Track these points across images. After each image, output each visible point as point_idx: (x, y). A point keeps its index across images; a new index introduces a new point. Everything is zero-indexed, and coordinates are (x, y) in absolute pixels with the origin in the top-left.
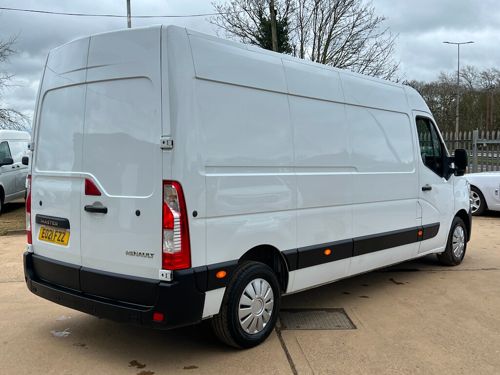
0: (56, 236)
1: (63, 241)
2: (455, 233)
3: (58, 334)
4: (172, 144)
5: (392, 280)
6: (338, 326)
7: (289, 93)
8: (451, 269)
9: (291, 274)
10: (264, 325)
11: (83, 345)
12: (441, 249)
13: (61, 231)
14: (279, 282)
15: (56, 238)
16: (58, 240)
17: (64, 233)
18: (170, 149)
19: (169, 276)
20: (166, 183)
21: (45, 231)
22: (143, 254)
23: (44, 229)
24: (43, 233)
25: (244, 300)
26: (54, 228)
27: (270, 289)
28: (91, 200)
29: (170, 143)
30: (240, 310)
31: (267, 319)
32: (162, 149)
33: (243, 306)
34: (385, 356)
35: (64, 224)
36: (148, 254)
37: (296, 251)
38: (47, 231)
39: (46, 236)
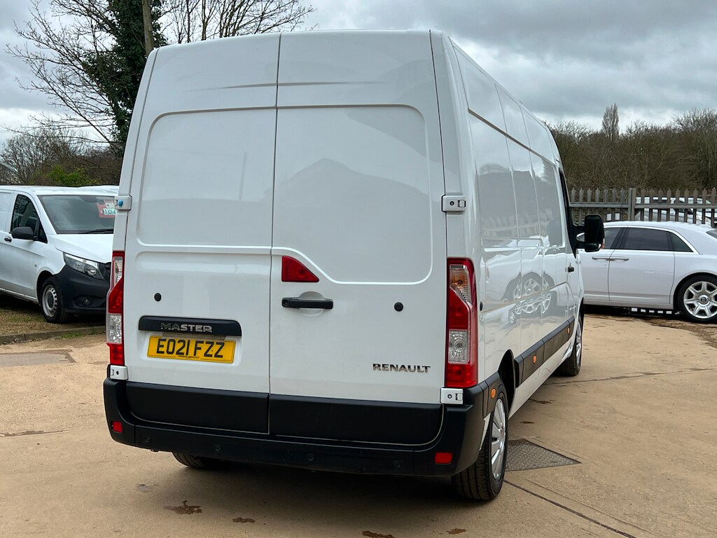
0: (197, 348)
1: (222, 356)
4: (465, 206)
9: (516, 391)
10: (501, 465)
12: (569, 353)
13: (210, 341)
14: (508, 402)
15: (201, 353)
16: (206, 355)
17: (223, 345)
19: (460, 397)
22: (409, 367)
24: (159, 346)
26: (191, 336)
27: (504, 412)
28: (296, 290)
29: (462, 204)
30: (492, 444)
32: (446, 212)
33: (493, 439)
35: (228, 330)
36: (419, 367)
37: (522, 359)
38: (172, 343)
39: (171, 350)
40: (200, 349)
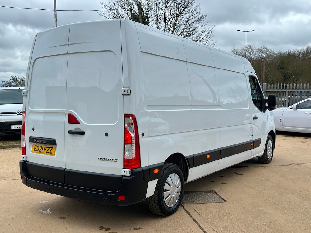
1: (51, 153)
2: (268, 144)
3: (44, 212)
4: (130, 92)
5: (235, 173)
6: (215, 201)
7: (188, 61)
8: (266, 165)
9: (190, 170)
10: (176, 201)
11: (64, 218)
12: (261, 154)
13: (49, 147)
14: (183, 175)
16: (47, 152)
17: (52, 148)
18: (129, 95)
19: (128, 173)
20: (126, 116)
21: (36, 147)
22: (111, 159)
23: (35, 146)
24: (35, 148)
25: (166, 187)
26: (44, 144)
27: (179, 179)
28: (73, 127)
29: (129, 91)
30: (165, 192)
31: (178, 198)
32: (124, 95)
33: (166, 190)
34: (250, 217)
35: (52, 143)
36: (114, 160)
37: (193, 157)
38: (38, 147)
39: (38, 150)
40: (46, 150)
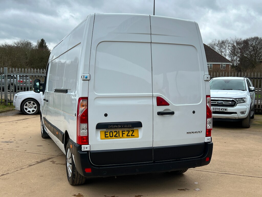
1: (134, 136)
16: (127, 136)
17: (133, 131)
19: (210, 139)
20: (207, 96)
21: (108, 133)
23: (105, 132)
28: (162, 109)
29: (210, 78)
32: (205, 81)
36: (199, 132)
39: (111, 135)
40: (124, 134)
